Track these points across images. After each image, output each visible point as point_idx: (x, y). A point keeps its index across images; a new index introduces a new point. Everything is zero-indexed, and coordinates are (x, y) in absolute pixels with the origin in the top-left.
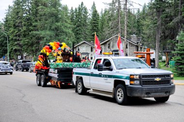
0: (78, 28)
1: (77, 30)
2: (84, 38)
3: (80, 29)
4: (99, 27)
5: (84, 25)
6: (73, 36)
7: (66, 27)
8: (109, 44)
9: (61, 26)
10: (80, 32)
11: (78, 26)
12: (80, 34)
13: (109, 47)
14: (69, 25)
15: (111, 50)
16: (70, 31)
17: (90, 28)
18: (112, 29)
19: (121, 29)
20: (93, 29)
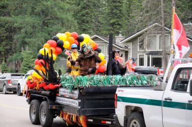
0: (84, 12)
1: (83, 15)
2: (96, 29)
3: (87, 13)
4: (124, 8)
5: (94, 5)
6: (75, 27)
7: (62, 9)
8: (142, 41)
9: (52, 8)
10: (89, 19)
11: (84, 8)
12: (87, 22)
13: (141, 46)
14: (67, 6)
15: (145, 52)
16: (69, 16)
17: (107, 11)
18: (147, 12)
19: (165, 12)
20: (112, 13)
